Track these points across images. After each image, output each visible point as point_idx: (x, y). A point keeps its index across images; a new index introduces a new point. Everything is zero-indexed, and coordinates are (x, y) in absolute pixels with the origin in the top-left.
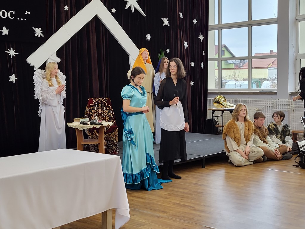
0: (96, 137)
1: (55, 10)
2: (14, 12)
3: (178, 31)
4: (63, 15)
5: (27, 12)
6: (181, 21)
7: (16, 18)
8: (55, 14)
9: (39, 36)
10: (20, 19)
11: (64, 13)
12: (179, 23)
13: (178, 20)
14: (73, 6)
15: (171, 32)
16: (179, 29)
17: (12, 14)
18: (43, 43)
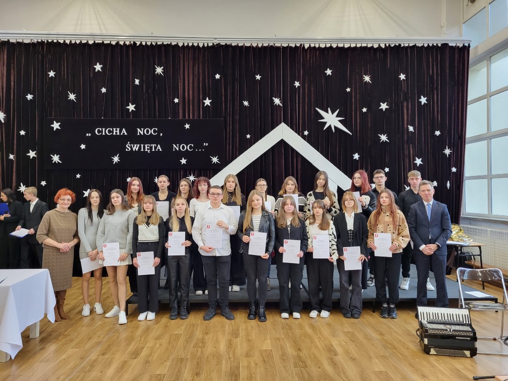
2: (193, 145)
5: (205, 144)
7: (194, 150)
9: (216, 163)
10: (198, 150)
17: (191, 147)
18: (222, 169)
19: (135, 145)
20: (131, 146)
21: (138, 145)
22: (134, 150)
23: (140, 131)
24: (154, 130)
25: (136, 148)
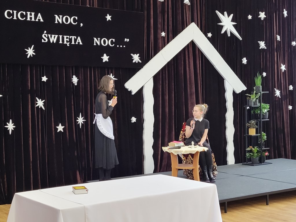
0: (190, 162)
1: (152, 37)
2: (114, 40)
3: (276, 53)
4: (160, 41)
5: (126, 39)
6: (278, 43)
7: (116, 46)
8: (152, 40)
9: (137, 62)
10: (119, 46)
12: (276, 46)
13: (275, 43)
14: (170, 32)
15: (268, 55)
16: (276, 52)
17: (112, 42)
18: (140, 69)
19: (53, 36)
20: (48, 36)
21: (56, 36)
22: (51, 42)
23: (58, 19)
24: (74, 19)
25: (53, 39)
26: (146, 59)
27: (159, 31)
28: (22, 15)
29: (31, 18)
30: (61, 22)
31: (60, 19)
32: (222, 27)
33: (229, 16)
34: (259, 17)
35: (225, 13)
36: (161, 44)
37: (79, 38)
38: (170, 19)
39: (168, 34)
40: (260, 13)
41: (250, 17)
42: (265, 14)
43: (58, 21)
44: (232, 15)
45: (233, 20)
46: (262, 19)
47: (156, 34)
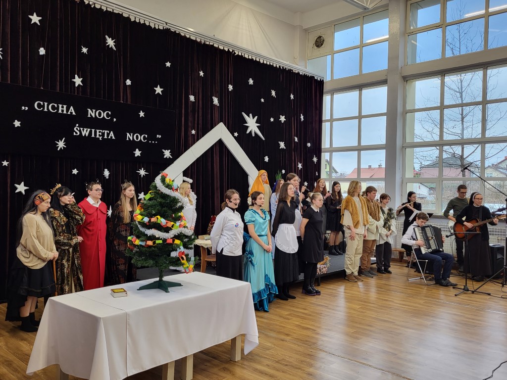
1: (183, 134)
2: (146, 136)
5: (158, 136)
6: (296, 145)
7: (148, 141)
8: (183, 137)
9: (168, 157)
10: (151, 142)
11: (191, 137)
12: (294, 147)
13: (293, 143)
14: (199, 130)
15: (287, 155)
17: (144, 138)
18: (171, 164)
19: (85, 129)
20: (80, 129)
21: (89, 130)
22: (83, 135)
23: (91, 113)
24: (108, 114)
25: (85, 132)
26: (176, 155)
27: (190, 129)
28: (53, 107)
29: (63, 111)
30: (94, 117)
31: (93, 112)
32: (247, 127)
33: (253, 118)
34: (280, 120)
35: (251, 115)
36: (191, 142)
37: (112, 132)
38: (200, 118)
39: (197, 133)
40: (281, 116)
41: (272, 120)
42: (285, 118)
43: (91, 115)
44: (256, 117)
45: (257, 122)
46: (283, 122)
47: (187, 132)
